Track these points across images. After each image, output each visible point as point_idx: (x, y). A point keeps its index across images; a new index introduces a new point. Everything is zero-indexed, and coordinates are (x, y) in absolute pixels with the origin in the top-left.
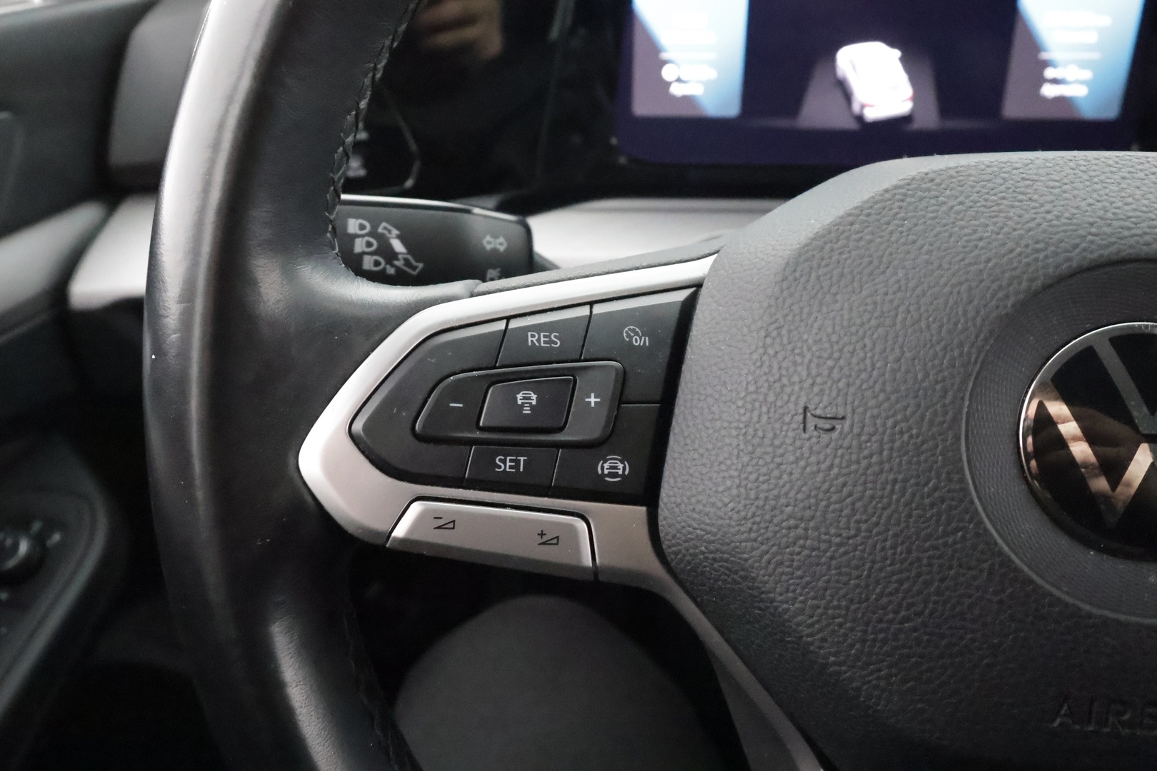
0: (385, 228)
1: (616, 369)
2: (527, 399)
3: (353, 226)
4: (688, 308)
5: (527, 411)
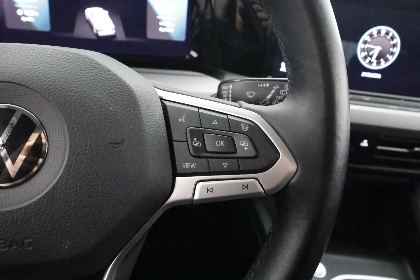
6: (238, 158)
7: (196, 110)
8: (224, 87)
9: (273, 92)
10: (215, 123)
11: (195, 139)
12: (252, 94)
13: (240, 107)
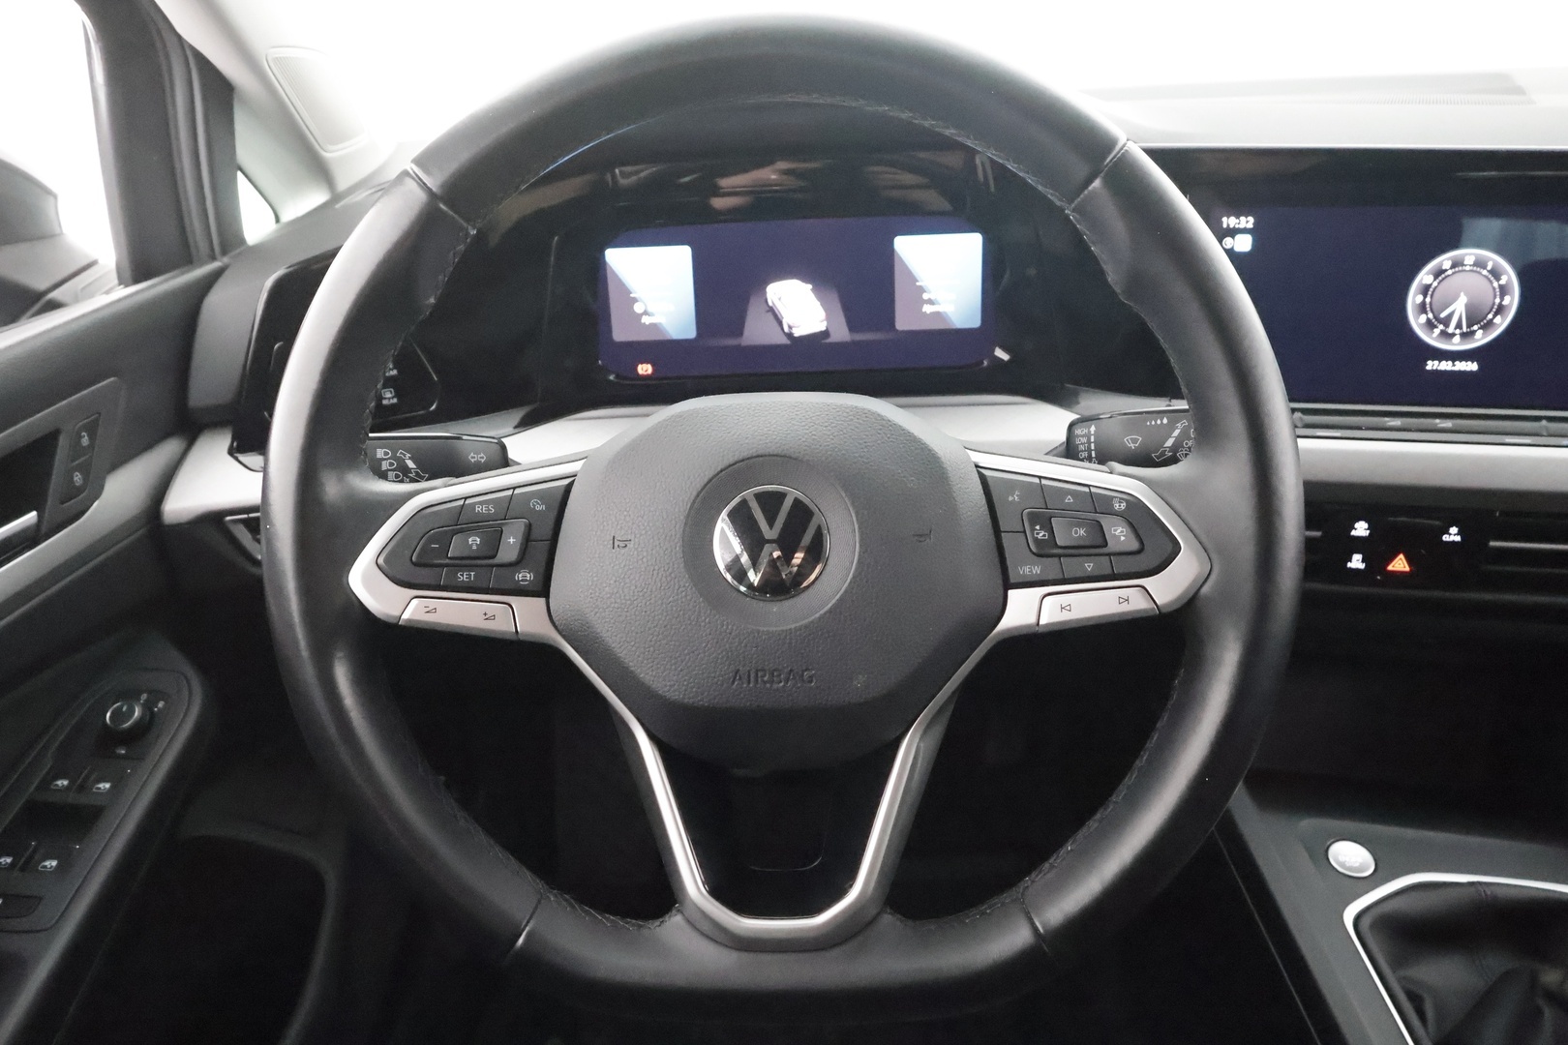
0: (401, 453)
1: (525, 523)
2: (474, 541)
3: (380, 453)
4: (568, 489)
5: (475, 547)
6: (1109, 555)
7: (1037, 480)
8: (1078, 431)
9: (1176, 433)
10: (1069, 499)
11: (1038, 527)
12: (1134, 441)
13: (1111, 473)
